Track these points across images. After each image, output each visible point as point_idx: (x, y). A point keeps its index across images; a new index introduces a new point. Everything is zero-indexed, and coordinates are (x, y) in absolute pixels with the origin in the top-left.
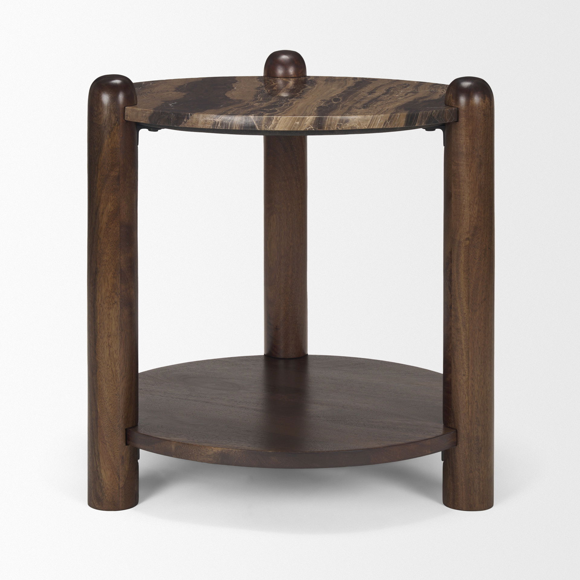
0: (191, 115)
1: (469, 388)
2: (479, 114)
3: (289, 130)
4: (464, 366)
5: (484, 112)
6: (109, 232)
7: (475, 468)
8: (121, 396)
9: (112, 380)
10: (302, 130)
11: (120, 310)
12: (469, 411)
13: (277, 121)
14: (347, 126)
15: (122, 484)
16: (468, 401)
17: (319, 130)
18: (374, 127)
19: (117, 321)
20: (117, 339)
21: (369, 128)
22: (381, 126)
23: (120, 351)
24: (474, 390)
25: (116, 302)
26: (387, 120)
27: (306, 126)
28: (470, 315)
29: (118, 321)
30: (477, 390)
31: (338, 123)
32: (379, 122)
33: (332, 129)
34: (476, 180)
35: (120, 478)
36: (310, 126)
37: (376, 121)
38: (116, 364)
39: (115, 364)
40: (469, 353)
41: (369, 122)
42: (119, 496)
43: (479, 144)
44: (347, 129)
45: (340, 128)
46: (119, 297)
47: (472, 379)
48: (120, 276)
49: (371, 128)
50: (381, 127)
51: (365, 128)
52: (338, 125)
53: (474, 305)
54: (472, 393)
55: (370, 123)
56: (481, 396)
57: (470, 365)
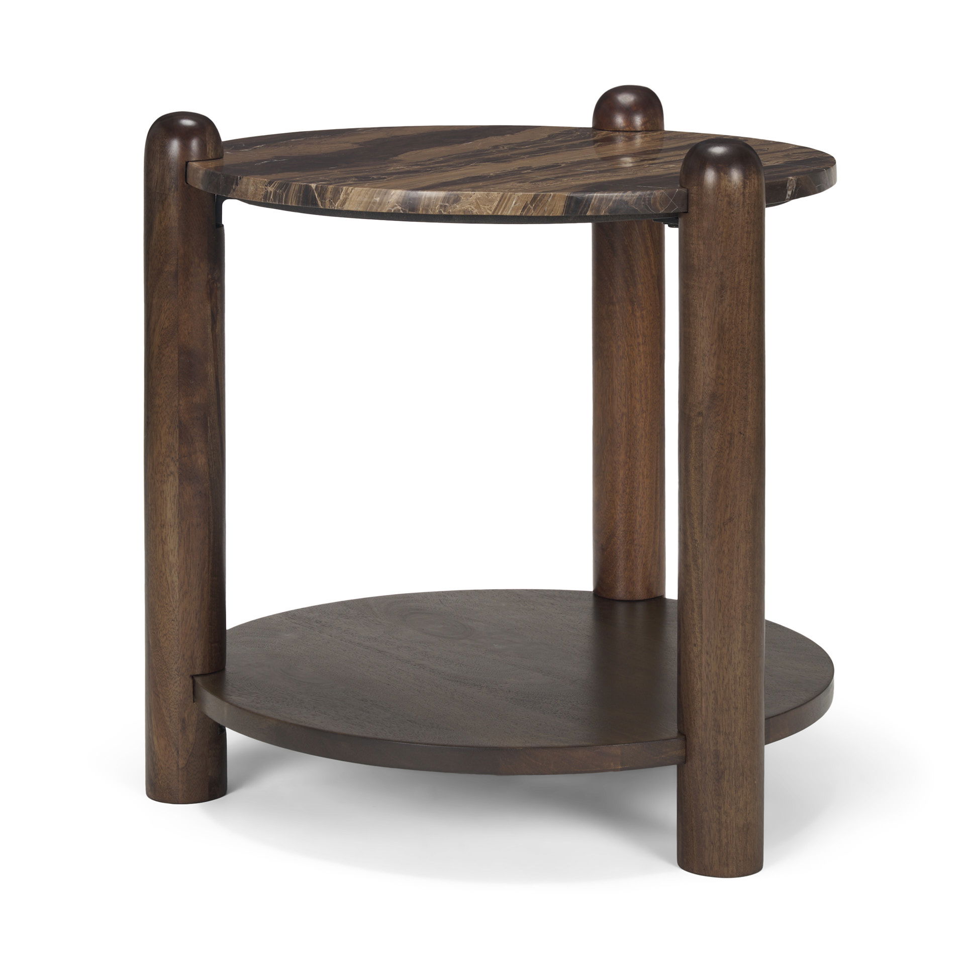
0: (240, 178)
1: (702, 668)
2: (720, 202)
3: (365, 210)
4: (695, 629)
5: (730, 199)
6: (163, 360)
7: (712, 804)
8: (180, 622)
9: (167, 597)
10: (384, 211)
11: (179, 486)
12: (702, 706)
13: (347, 194)
14: (457, 209)
15: (182, 763)
16: (702, 689)
17: (410, 212)
18: (505, 213)
19: (174, 504)
20: (174, 532)
21: (495, 214)
22: (517, 211)
23: (178, 551)
24: (710, 671)
25: (172, 473)
26: (529, 202)
27: (390, 206)
28: (703, 544)
29: (176, 503)
30: (716, 673)
31: (441, 204)
32: (513, 204)
33: (430, 212)
34: (715, 315)
35: (180, 753)
36: (396, 206)
37: (507, 202)
38: (173, 572)
39: (171, 572)
40: (702, 608)
41: (495, 204)
42: (179, 781)
43: (719, 253)
44: (457, 214)
45: (444, 211)
46: (178, 465)
47: (707, 654)
48: (178, 432)
49: (499, 214)
50: (518, 214)
51: (487, 214)
52: (441, 206)
53: (709, 527)
54: (707, 677)
55: (498, 205)
56: (723, 682)
57: (703, 629)
